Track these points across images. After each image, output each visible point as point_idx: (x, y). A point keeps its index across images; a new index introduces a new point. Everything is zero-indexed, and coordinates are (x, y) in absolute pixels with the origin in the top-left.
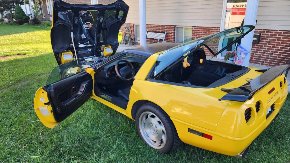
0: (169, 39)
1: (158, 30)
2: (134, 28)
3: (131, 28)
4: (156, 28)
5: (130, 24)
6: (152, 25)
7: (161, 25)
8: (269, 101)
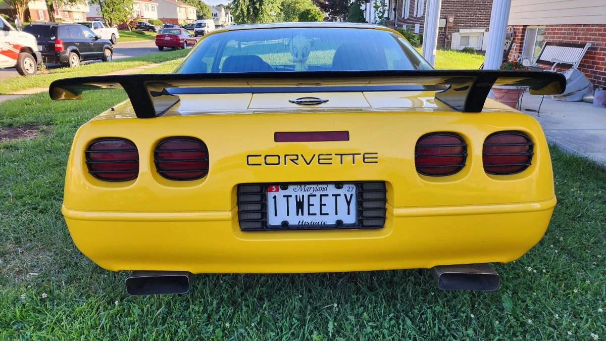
0: (595, 66)
1: (574, 38)
2: (523, 36)
3: (516, 36)
4: (570, 34)
5: (517, 26)
6: (563, 25)
7: (585, 25)
8: (261, 160)
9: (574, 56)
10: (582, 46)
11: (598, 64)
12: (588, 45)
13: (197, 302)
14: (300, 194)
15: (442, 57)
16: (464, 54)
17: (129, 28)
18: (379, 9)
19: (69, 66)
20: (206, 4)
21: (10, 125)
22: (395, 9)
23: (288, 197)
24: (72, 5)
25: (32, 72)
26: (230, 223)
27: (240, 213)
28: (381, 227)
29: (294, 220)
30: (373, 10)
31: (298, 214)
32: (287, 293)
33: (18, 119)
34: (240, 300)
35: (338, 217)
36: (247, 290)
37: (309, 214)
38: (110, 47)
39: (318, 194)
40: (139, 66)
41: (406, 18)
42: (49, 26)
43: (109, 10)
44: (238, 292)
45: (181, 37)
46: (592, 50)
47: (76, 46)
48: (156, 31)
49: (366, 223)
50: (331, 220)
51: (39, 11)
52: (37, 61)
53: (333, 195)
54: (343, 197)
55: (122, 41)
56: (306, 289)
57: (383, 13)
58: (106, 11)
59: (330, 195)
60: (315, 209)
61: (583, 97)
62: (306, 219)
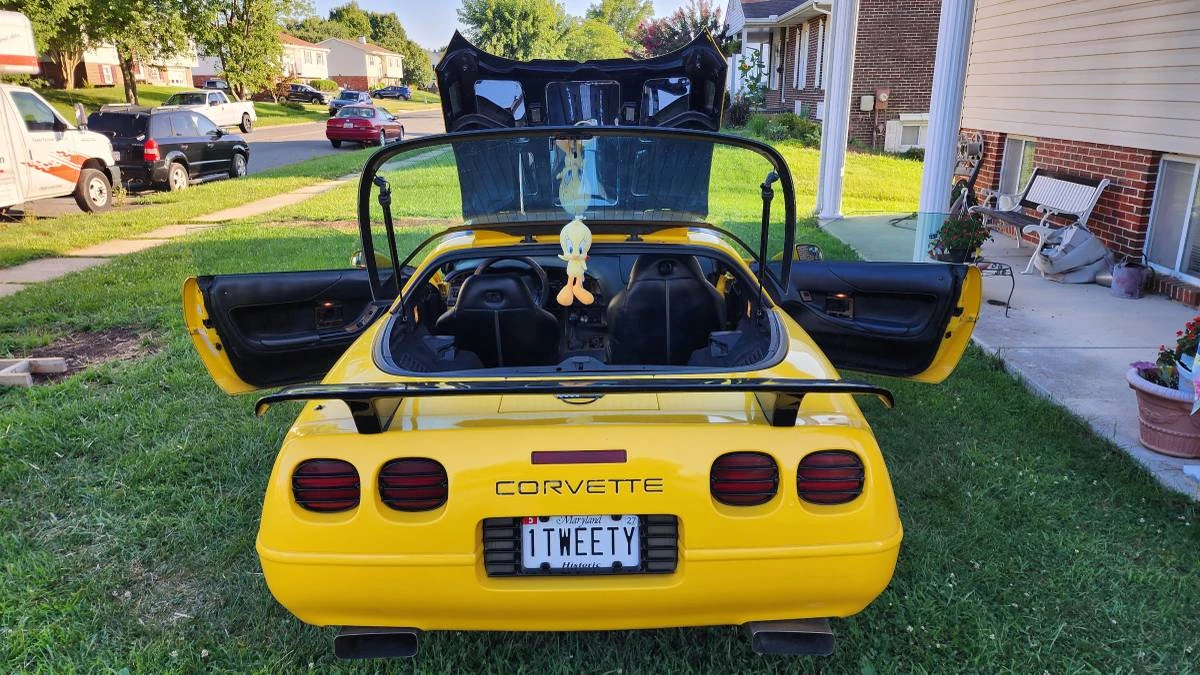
0: (1118, 219)
1: (1083, 166)
2: (1000, 151)
3: (988, 150)
4: (1076, 157)
5: (990, 132)
6: (1064, 141)
7: (1100, 146)
8: (513, 488)
9: (1080, 199)
10: (1094, 183)
11: (1123, 215)
12: (1104, 183)
13: (424, 665)
14: (565, 527)
15: (866, 170)
16: (908, 161)
17: (274, 96)
18: (749, 73)
19: (169, 189)
20: (422, 47)
21: (87, 329)
22: (780, 70)
23: (549, 531)
24: (168, 57)
25: (104, 203)
26: (473, 568)
27: (486, 553)
28: (671, 571)
29: (557, 561)
30: (739, 73)
31: (562, 554)
32: (552, 652)
33: (97, 316)
34: (484, 662)
35: (616, 558)
36: (494, 646)
37: (577, 554)
38: (243, 148)
39: (589, 527)
40: (297, 187)
41: (800, 88)
42: (134, 116)
43: (238, 68)
44: (482, 649)
45: (374, 123)
46: (1111, 189)
47: (182, 151)
48: (326, 101)
49: (652, 566)
50: (606, 562)
51: (104, 67)
52: (111, 184)
53: (609, 529)
54: (621, 530)
55: (261, 125)
56: (580, 645)
57: (758, 80)
58: (232, 70)
59: (605, 528)
60: (585, 547)
61: (1095, 276)
62: (574, 560)
